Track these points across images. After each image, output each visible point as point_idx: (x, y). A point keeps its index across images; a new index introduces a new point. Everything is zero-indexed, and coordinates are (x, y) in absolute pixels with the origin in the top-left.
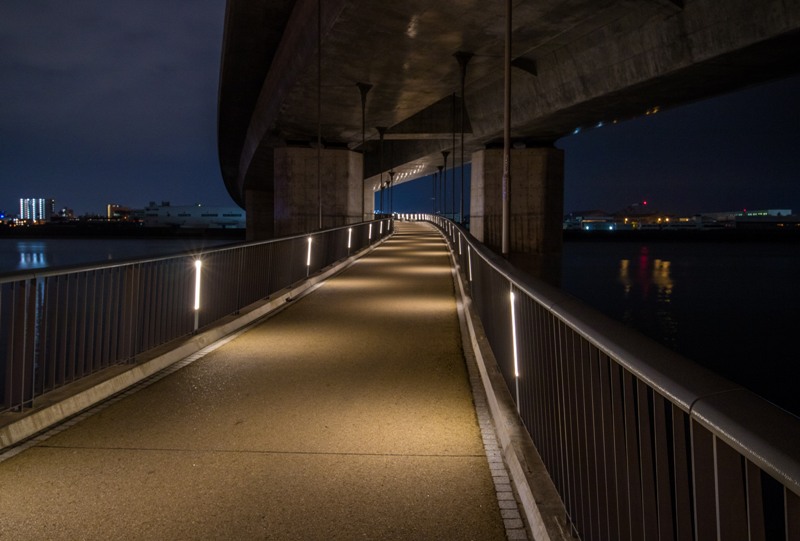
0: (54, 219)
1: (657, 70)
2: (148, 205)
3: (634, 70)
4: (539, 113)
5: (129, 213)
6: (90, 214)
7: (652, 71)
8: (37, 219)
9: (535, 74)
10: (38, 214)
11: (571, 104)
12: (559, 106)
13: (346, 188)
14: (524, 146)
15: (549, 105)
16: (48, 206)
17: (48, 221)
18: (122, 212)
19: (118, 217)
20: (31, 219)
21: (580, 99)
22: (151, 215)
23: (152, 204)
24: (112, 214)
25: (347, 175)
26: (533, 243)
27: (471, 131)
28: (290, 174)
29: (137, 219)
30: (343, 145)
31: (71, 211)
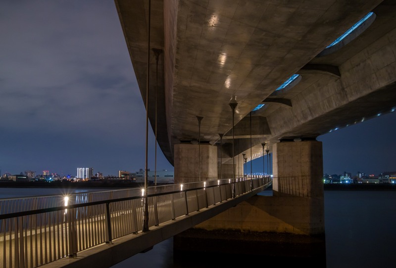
0: (92, 178)
1: (336, 105)
2: (138, 171)
3: (328, 105)
4: (295, 125)
5: (129, 175)
6: (110, 175)
7: (335, 106)
8: (85, 178)
9: (291, 106)
10: (85, 176)
11: (307, 121)
12: (303, 122)
13: (208, 163)
14: (301, 140)
15: (298, 121)
16: (91, 172)
17: (90, 179)
18: (126, 175)
19: (124, 177)
20: (82, 179)
21: (310, 118)
22: (139, 176)
23: (141, 170)
24: (121, 175)
25: (208, 157)
26: (305, 192)
27: (270, 133)
28: (181, 157)
29: (132, 178)
30: (207, 142)
31: (101, 174)
